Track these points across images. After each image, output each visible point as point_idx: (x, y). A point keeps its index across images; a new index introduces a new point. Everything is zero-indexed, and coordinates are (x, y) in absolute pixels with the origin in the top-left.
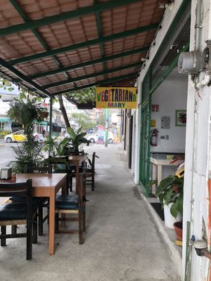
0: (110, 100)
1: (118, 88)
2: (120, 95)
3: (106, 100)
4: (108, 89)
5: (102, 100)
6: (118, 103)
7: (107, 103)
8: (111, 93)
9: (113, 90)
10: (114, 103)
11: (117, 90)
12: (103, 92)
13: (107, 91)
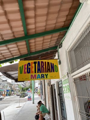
0: (32, 72)
1: (40, 61)
2: (42, 67)
3: (29, 72)
4: (30, 62)
5: (25, 73)
6: (40, 74)
7: (30, 75)
8: (33, 65)
9: (35, 63)
10: (37, 74)
11: (39, 62)
12: (25, 65)
13: (29, 63)
